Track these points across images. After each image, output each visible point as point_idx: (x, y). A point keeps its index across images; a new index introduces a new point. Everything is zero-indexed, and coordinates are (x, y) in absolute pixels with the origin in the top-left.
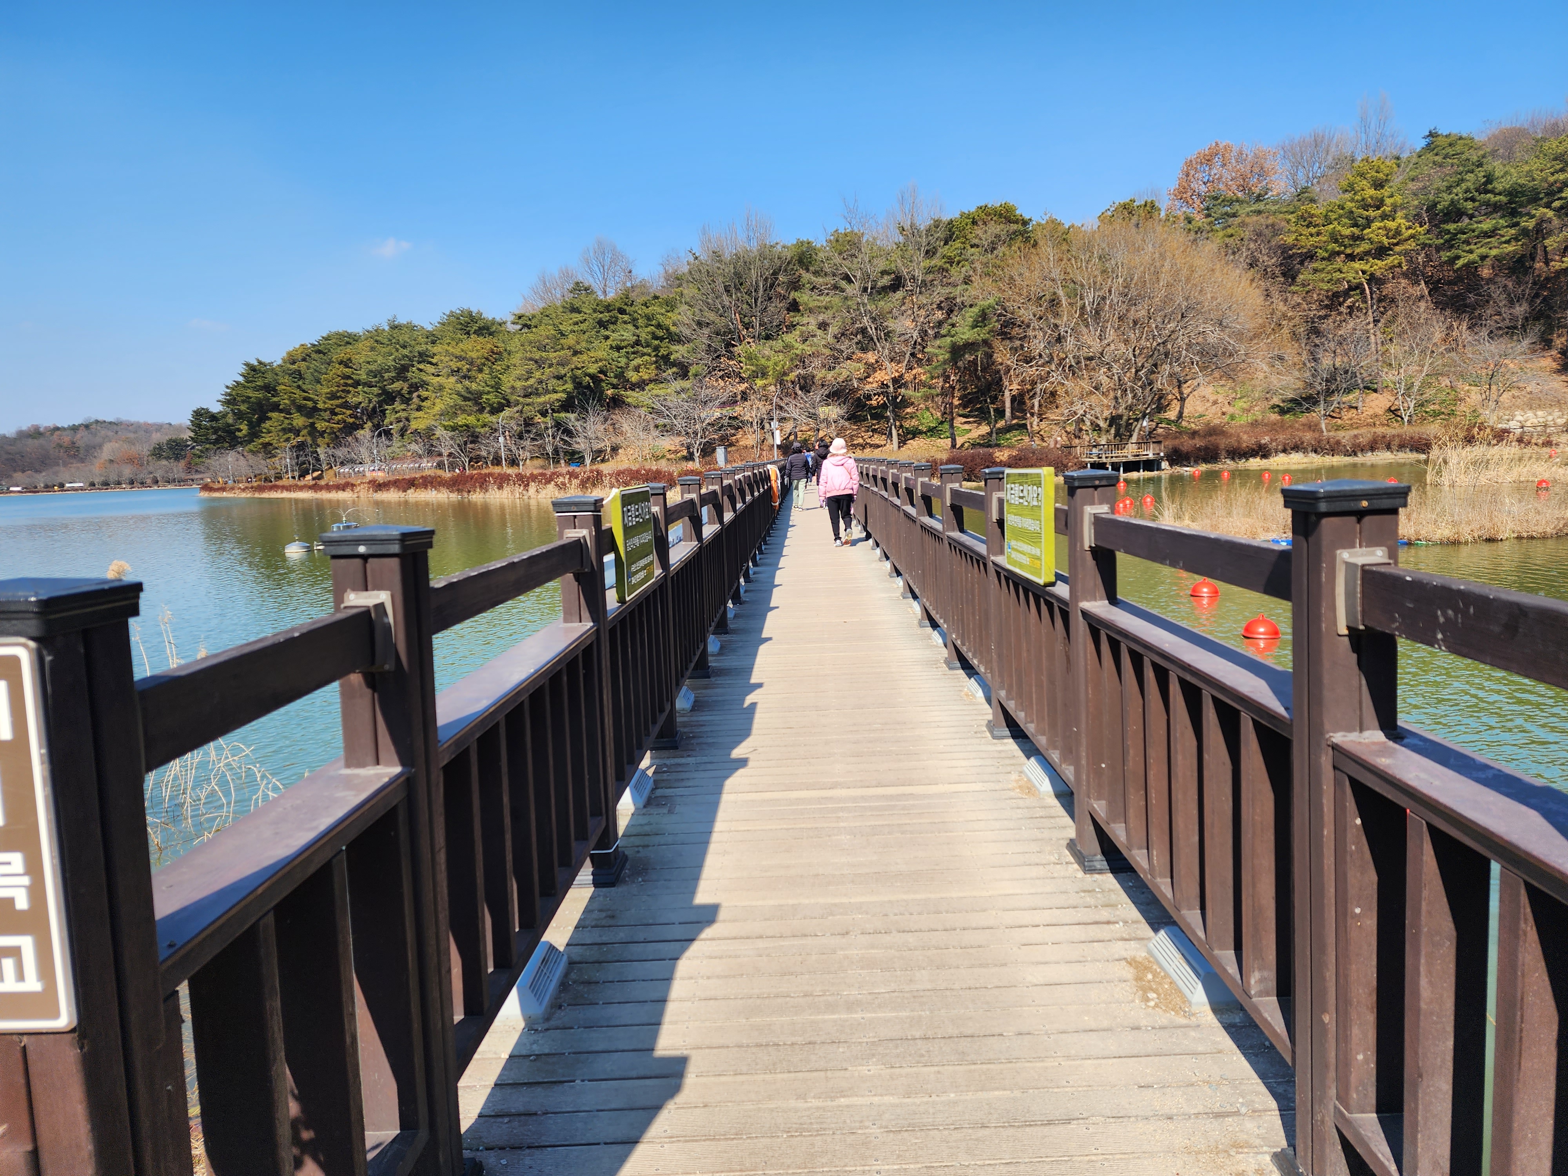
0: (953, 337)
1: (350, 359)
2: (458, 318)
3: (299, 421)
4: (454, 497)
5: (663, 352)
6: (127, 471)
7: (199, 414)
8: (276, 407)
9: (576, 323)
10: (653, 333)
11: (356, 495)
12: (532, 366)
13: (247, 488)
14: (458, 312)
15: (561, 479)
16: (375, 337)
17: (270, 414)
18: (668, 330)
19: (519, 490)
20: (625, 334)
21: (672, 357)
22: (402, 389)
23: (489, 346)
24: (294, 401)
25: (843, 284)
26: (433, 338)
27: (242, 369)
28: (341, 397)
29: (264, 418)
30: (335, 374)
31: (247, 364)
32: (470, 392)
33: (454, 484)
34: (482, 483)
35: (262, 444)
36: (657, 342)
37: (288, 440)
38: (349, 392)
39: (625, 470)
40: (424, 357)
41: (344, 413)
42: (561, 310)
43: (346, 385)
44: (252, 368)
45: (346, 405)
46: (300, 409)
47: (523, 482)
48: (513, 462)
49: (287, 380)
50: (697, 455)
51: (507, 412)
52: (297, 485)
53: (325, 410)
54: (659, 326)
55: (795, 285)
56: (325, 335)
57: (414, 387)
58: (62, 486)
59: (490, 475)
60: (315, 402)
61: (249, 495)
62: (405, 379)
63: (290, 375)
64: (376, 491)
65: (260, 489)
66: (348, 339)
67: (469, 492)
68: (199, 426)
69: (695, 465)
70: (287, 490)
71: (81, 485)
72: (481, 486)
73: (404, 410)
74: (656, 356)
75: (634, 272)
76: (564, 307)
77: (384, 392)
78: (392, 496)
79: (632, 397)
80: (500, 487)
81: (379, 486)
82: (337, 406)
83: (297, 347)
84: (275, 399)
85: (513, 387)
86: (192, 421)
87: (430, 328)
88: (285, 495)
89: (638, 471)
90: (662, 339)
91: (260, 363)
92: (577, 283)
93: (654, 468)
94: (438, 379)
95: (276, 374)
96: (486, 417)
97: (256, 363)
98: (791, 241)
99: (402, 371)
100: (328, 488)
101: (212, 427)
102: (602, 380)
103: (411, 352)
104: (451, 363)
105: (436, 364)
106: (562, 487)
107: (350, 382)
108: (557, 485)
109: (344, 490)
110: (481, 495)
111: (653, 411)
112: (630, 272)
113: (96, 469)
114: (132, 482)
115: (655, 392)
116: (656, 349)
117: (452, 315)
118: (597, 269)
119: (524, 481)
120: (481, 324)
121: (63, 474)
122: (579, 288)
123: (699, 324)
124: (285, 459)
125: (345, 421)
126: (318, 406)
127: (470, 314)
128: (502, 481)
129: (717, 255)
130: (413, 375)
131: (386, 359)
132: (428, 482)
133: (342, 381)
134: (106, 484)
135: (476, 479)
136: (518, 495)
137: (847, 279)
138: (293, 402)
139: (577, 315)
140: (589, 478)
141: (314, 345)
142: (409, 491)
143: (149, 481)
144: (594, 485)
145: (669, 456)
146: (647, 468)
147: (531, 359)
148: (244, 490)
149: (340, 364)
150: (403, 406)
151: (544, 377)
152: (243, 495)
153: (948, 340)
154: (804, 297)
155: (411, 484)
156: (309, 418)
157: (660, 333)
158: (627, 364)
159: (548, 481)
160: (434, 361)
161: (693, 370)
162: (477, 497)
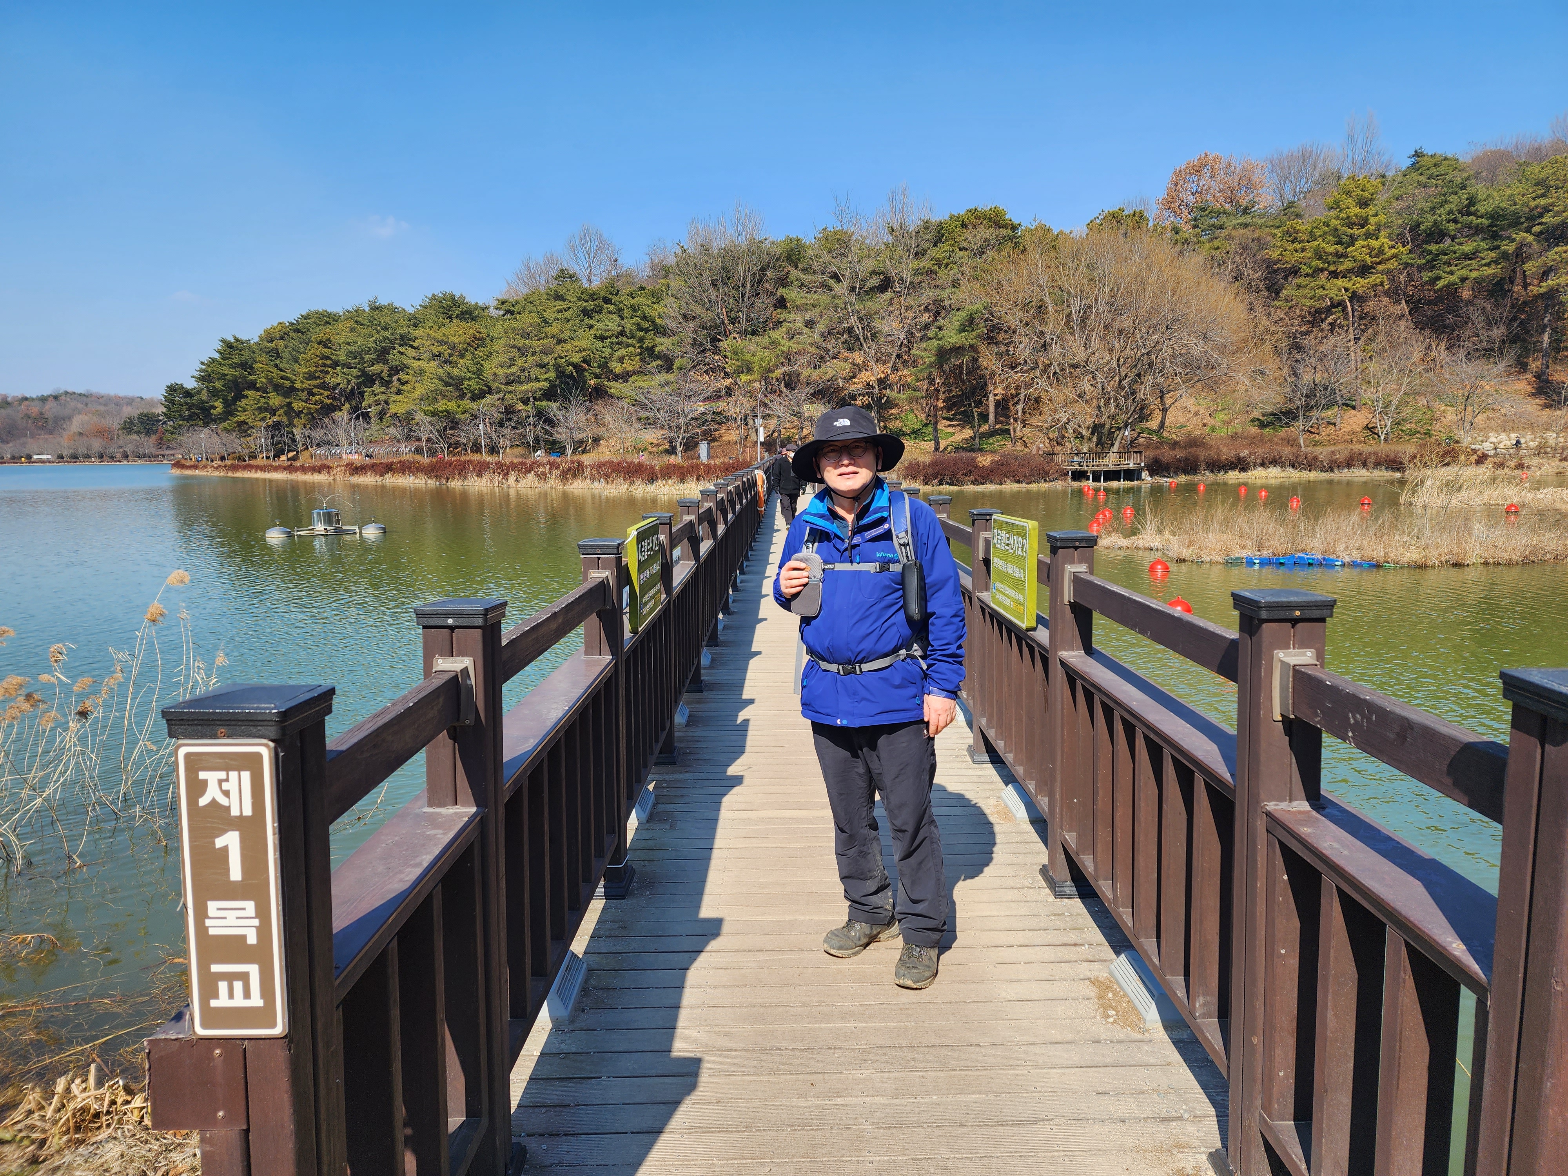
0: (940, 340)
1: (329, 339)
2: (440, 302)
3: (275, 400)
4: (432, 483)
5: (647, 344)
6: (97, 445)
7: (173, 389)
8: (252, 386)
9: (560, 311)
10: (638, 324)
11: (332, 478)
12: (515, 353)
13: (220, 466)
14: (440, 295)
15: (542, 469)
16: (355, 317)
17: (246, 392)
18: (653, 322)
19: (497, 478)
20: (610, 324)
21: (657, 349)
22: (382, 372)
23: (472, 331)
24: (271, 379)
25: (832, 282)
26: (415, 321)
27: (218, 346)
28: (319, 377)
29: (239, 396)
30: (314, 354)
31: (223, 341)
32: (451, 378)
33: (432, 471)
34: (462, 470)
35: (237, 422)
36: (642, 333)
37: (263, 419)
38: (327, 373)
39: (606, 462)
40: (406, 340)
41: (321, 394)
42: (545, 297)
43: (325, 365)
44: (229, 346)
45: (323, 386)
46: (277, 388)
47: (502, 470)
48: (493, 450)
49: (264, 358)
50: (679, 449)
51: (489, 399)
52: (271, 466)
53: (303, 391)
54: (644, 318)
55: (783, 282)
56: (304, 313)
57: (395, 370)
58: (29, 457)
59: (469, 462)
60: (293, 382)
61: (222, 474)
62: (386, 362)
63: (267, 353)
64: (353, 475)
65: (234, 468)
66: (327, 319)
67: (448, 479)
68: (173, 402)
69: (677, 459)
70: (261, 470)
71: (49, 457)
72: (460, 474)
73: (383, 393)
74: (641, 347)
75: (619, 262)
76: (548, 294)
77: (364, 373)
78: (369, 480)
79: (615, 388)
80: (480, 475)
81: (356, 469)
82: (315, 387)
83: (275, 325)
84: (251, 377)
85: (495, 374)
86: (165, 397)
87: (411, 310)
88: (259, 475)
89: (619, 464)
90: (647, 330)
91: (237, 340)
92: (562, 270)
93: (636, 461)
94: (419, 363)
95: (254, 352)
96: (467, 403)
97: (233, 341)
98: (780, 237)
99: (382, 354)
100: (304, 469)
101: (187, 404)
102: (585, 370)
103: (392, 334)
104: (433, 348)
105: (417, 348)
106: (542, 477)
107: (328, 362)
108: (537, 475)
109: (320, 472)
110: (460, 483)
111: (636, 403)
112: (616, 260)
113: (65, 443)
114: (101, 456)
115: (638, 384)
116: (641, 340)
117: (434, 297)
118: (582, 257)
119: (504, 470)
120: (463, 308)
121: (31, 446)
122: (565, 275)
123: (685, 317)
124: (260, 438)
125: (322, 402)
126: (296, 385)
127: (453, 297)
128: (481, 469)
129: (705, 250)
130: (394, 358)
131: (366, 341)
132: (405, 468)
133: (320, 362)
134: (75, 457)
135: (455, 466)
136: (497, 484)
137: (836, 277)
138: (270, 381)
139: (561, 303)
140: (569, 469)
141: (292, 324)
142: (386, 476)
143: (118, 455)
144: (575, 476)
145: (651, 449)
146: (629, 460)
147: (514, 347)
148: (217, 468)
149: (319, 344)
150: (383, 389)
151: (526, 365)
152: (216, 473)
153: (935, 343)
154: (791, 294)
155: (389, 468)
156: (286, 397)
157: (646, 325)
158: (611, 355)
159: (528, 471)
160: (415, 344)
161: (677, 363)
162: (456, 484)
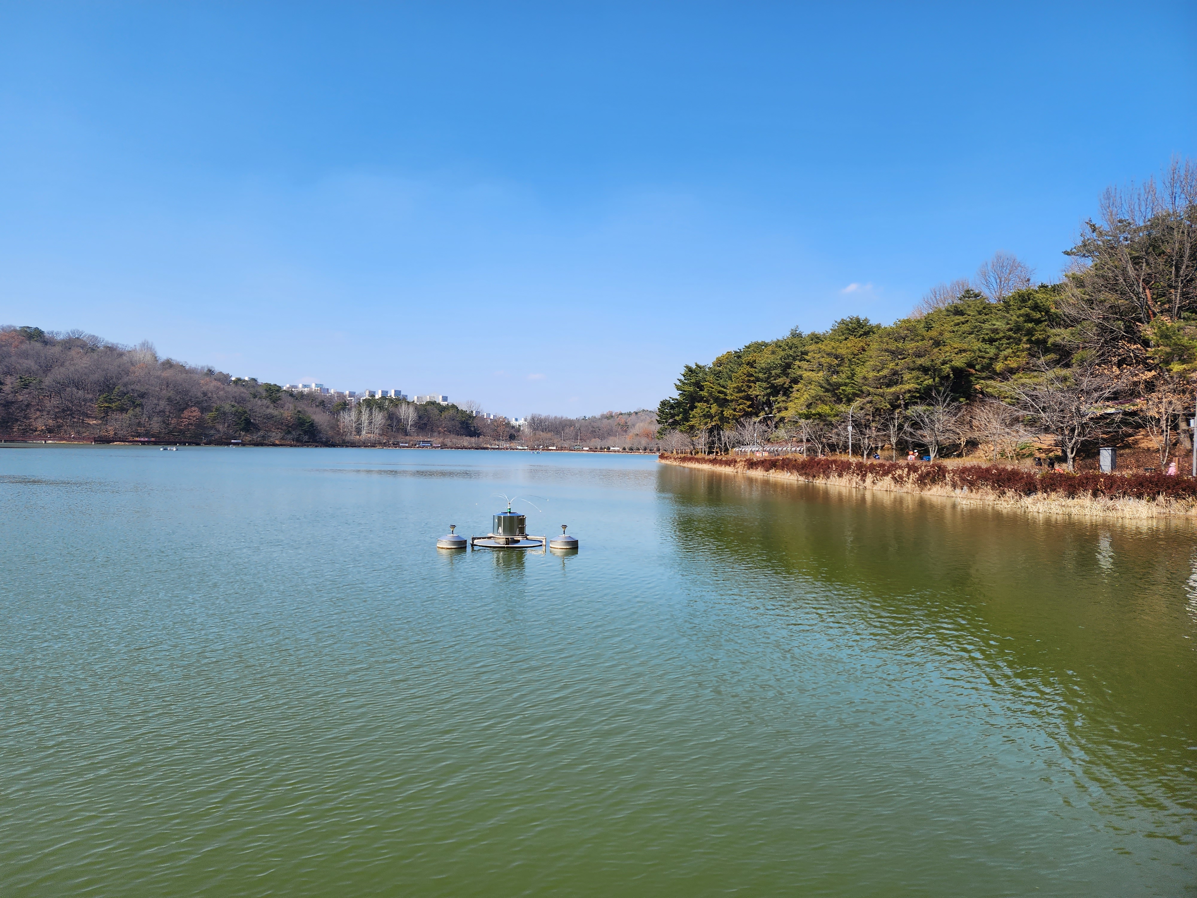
1: (755, 361)
2: (848, 325)
3: (714, 409)
8: (701, 399)
12: (887, 357)
13: (677, 458)
14: (848, 319)
16: (779, 344)
22: (785, 383)
23: (861, 344)
24: (711, 393)
26: (818, 340)
28: (744, 391)
29: (693, 408)
30: (742, 372)
31: (687, 367)
32: (829, 384)
33: (804, 468)
34: (825, 469)
35: (689, 426)
37: (705, 424)
38: (750, 387)
41: (745, 404)
44: (690, 370)
45: (747, 398)
46: (716, 400)
48: (857, 450)
49: (711, 378)
51: (858, 402)
53: (732, 401)
57: (793, 382)
60: (726, 395)
61: (678, 464)
62: (787, 375)
63: (715, 374)
64: (749, 469)
66: (761, 347)
67: (814, 476)
68: (662, 412)
69: (1067, 468)
70: (699, 462)
71: (618, 449)
72: (824, 472)
73: (783, 401)
77: (773, 386)
78: (758, 474)
79: (994, 386)
82: (741, 398)
83: (725, 354)
84: (701, 393)
85: (865, 378)
86: (659, 409)
87: (821, 333)
88: (698, 466)
91: (697, 365)
94: (810, 374)
97: (694, 367)
99: (786, 368)
102: (972, 375)
104: (822, 360)
105: (811, 361)
107: (752, 379)
112: (1029, 280)
113: (628, 440)
117: (843, 322)
120: (866, 329)
122: (968, 294)
124: (702, 440)
125: (744, 410)
128: (843, 468)
130: (794, 372)
133: (746, 379)
135: (822, 465)
136: (854, 485)
140: (928, 473)
141: (736, 352)
149: (747, 365)
155: (773, 464)
156: (720, 407)
160: (808, 358)
161: (1076, 357)
162: (820, 482)
